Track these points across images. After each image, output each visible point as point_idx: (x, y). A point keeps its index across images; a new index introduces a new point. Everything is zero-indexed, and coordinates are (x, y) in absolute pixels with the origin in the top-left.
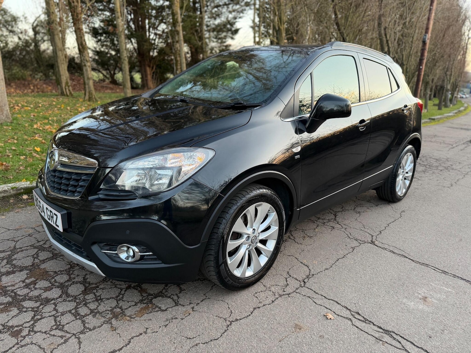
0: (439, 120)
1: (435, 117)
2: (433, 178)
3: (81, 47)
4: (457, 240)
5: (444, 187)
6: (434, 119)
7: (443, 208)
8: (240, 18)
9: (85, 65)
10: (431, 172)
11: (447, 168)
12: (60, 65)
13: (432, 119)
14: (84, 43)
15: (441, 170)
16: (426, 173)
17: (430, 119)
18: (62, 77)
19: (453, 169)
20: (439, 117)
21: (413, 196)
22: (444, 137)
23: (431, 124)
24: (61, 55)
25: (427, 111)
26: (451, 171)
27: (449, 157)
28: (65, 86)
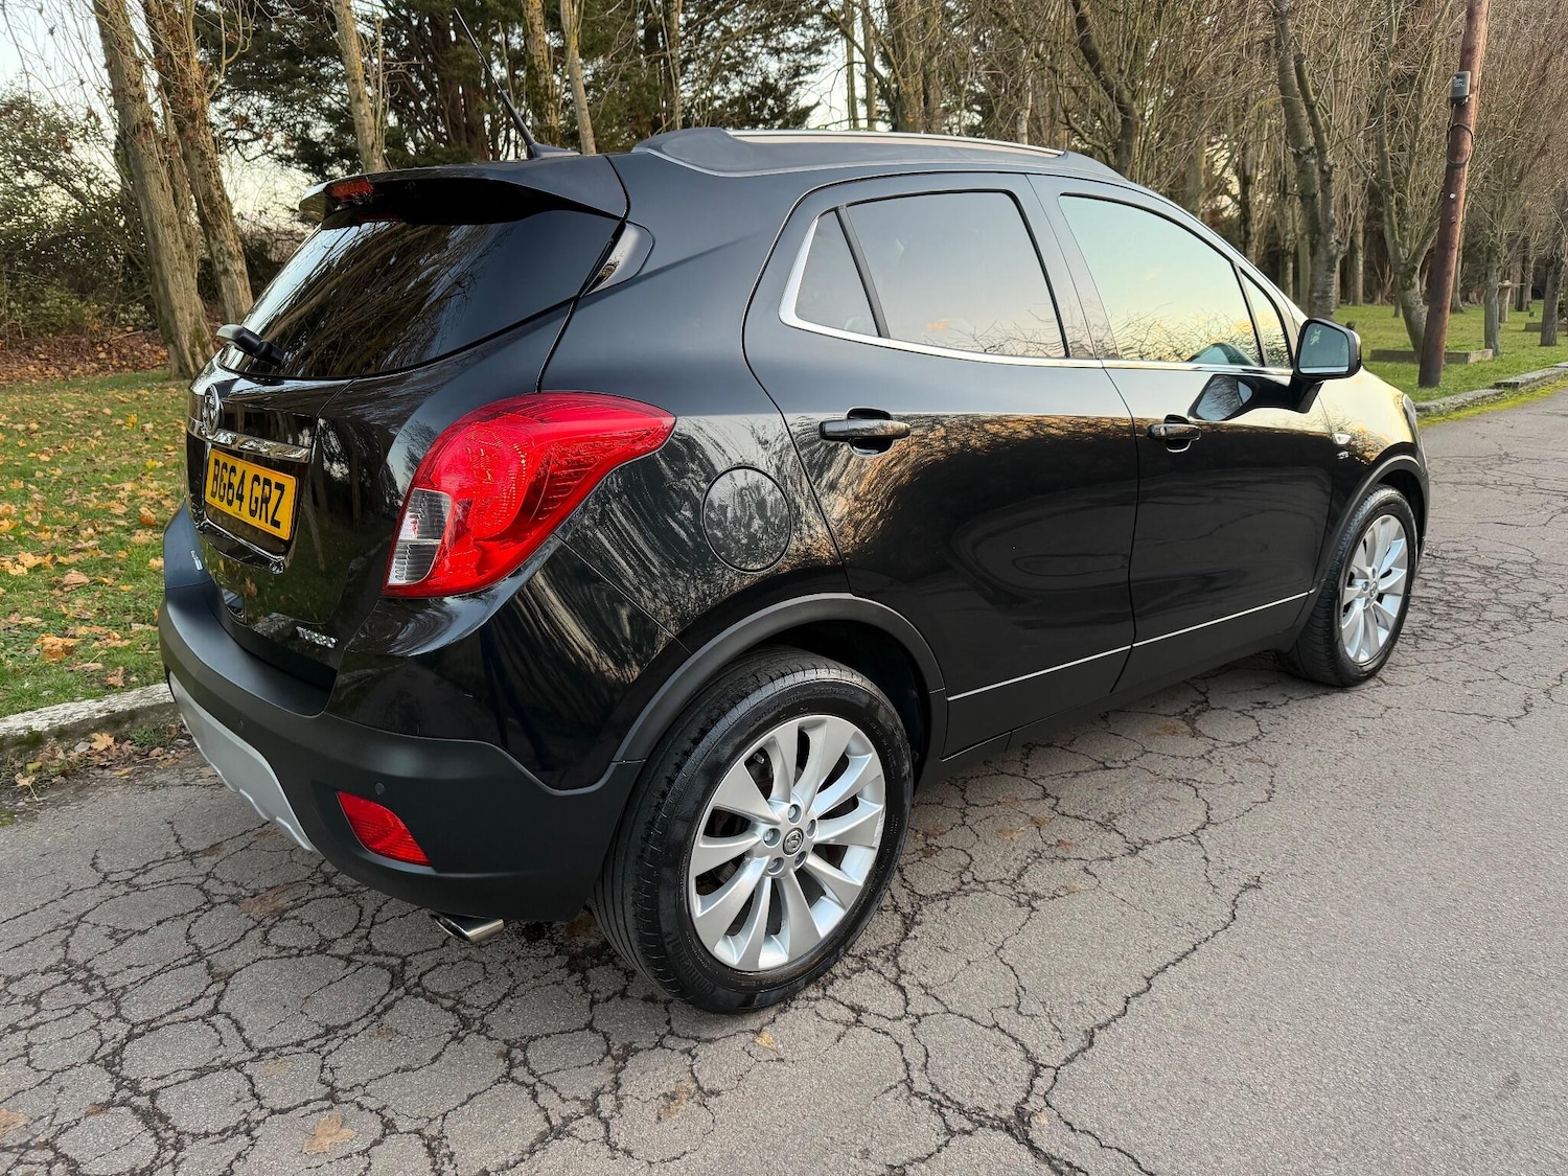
0: (1533, 386)
1: (1519, 379)
2: (1447, 673)
3: (206, 210)
4: (1495, 1076)
5: (1490, 718)
6: (1515, 386)
7: (1461, 850)
8: (810, 69)
9: (226, 271)
10: (1449, 637)
11: (1520, 614)
12: (168, 274)
13: (1507, 385)
14: (217, 193)
15: (1495, 628)
16: (1422, 644)
17: (1498, 386)
18: (178, 314)
19: (1550, 617)
20: (1536, 375)
21: (1328, 784)
22: (1540, 461)
23: (1502, 405)
24: (170, 240)
25: (1496, 353)
26: (1539, 626)
27: (1541, 555)
28: (193, 345)
